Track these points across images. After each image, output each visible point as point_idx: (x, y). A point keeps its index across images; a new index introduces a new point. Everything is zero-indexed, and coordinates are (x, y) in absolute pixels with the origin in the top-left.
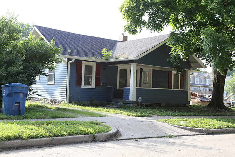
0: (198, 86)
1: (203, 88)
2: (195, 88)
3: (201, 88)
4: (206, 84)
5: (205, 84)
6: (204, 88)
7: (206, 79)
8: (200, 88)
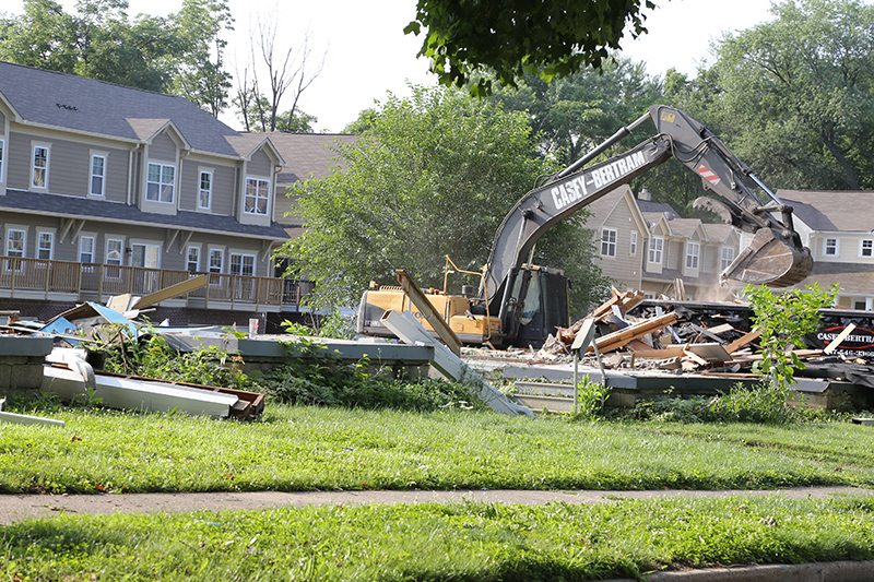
0: (163, 235)
1: (212, 249)
2: (134, 243)
3: (198, 247)
4: (242, 221)
5: (232, 221)
6: (221, 250)
7: (246, 178)
8: (190, 247)
